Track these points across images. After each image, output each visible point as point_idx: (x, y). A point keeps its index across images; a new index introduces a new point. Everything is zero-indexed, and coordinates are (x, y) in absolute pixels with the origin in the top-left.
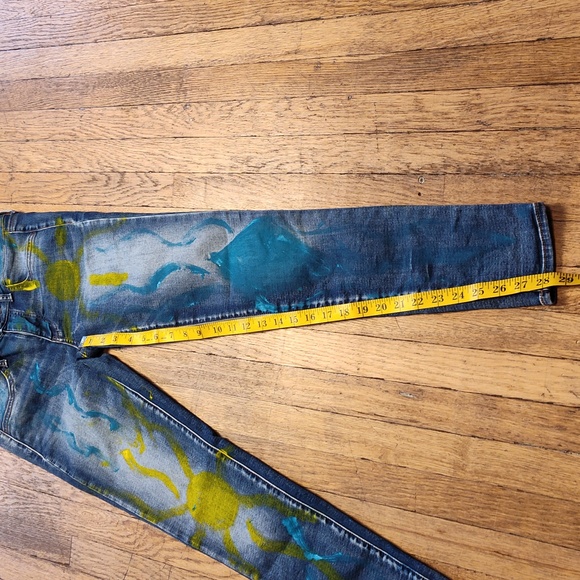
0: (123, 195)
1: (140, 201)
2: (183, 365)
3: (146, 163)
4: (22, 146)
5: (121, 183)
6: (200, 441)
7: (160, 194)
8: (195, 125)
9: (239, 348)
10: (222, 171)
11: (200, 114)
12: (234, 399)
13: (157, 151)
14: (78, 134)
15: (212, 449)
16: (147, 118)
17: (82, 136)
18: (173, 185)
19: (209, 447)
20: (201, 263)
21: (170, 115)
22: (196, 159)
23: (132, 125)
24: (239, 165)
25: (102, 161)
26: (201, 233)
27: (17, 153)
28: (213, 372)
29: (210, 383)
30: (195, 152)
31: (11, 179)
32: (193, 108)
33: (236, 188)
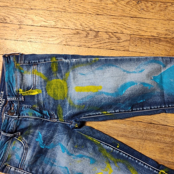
0: (98, 43)
1: (109, 47)
2: (135, 128)
3: (113, 28)
4: (28, 12)
5: (96, 36)
6: (149, 167)
7: (122, 44)
8: (144, 12)
9: (169, 121)
10: (160, 36)
11: (147, 7)
12: (165, 145)
13: (120, 23)
14: (67, 9)
15: (156, 170)
16: (113, 6)
17: (70, 10)
18: (129, 40)
19: (154, 169)
20: (148, 81)
21: (128, 6)
22: (145, 29)
23: (104, 9)
24: (170, 34)
25: (83, 24)
26: (147, 67)
27: (24, 15)
28: (153, 132)
29: (151, 137)
30: (144, 25)
31: (20, 28)
32: (143, 4)
33: (168, 45)
